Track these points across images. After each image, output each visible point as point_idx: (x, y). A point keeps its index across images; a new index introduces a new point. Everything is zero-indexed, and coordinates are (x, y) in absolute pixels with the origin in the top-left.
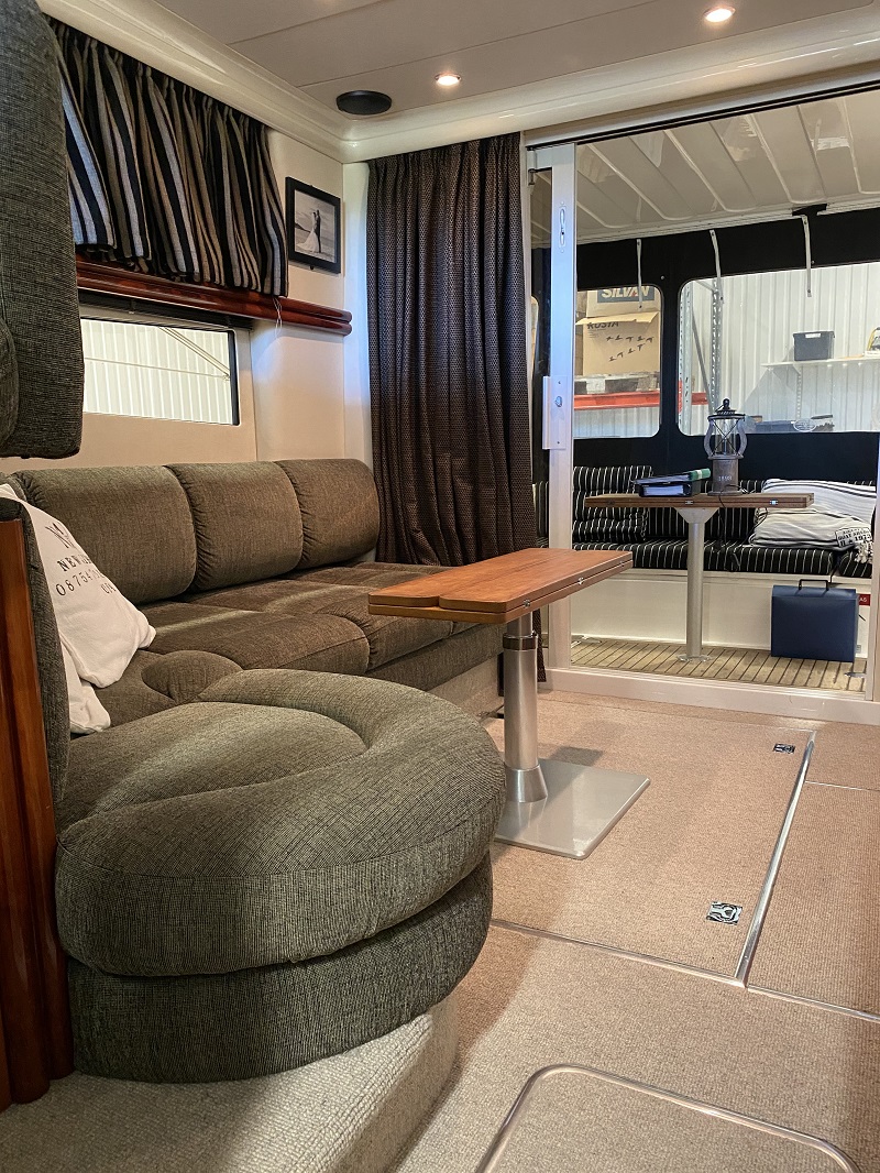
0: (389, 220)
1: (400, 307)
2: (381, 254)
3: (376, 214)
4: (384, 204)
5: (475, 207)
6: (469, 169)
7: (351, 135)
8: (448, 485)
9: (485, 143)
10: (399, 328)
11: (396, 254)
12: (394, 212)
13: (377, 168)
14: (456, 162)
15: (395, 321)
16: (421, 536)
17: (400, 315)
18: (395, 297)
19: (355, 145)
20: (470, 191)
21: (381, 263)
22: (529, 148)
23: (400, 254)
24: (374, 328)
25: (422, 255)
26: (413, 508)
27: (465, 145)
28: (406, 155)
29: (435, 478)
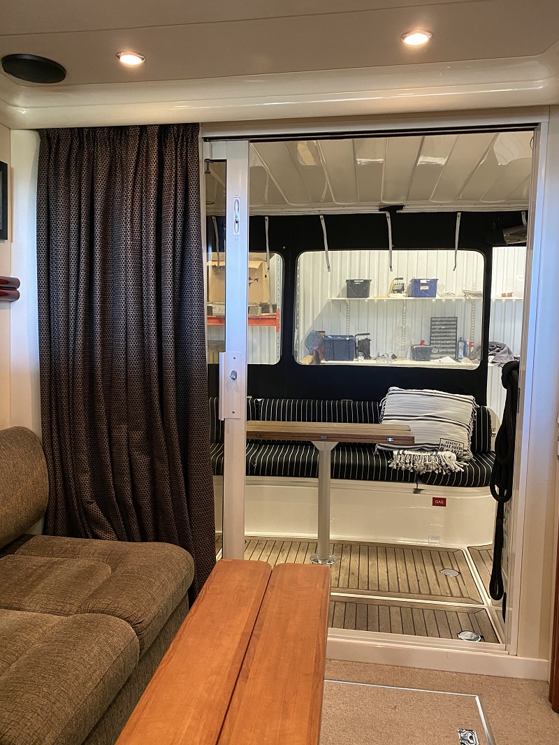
0: (61, 192)
1: (73, 279)
2: (53, 225)
3: (48, 183)
4: (57, 174)
5: (153, 191)
6: (147, 152)
7: (19, 101)
8: (125, 457)
9: (164, 129)
10: (72, 299)
11: (69, 226)
12: (68, 185)
13: (48, 138)
14: (133, 143)
15: (67, 292)
16: (94, 508)
17: (73, 286)
18: (68, 270)
19: (24, 112)
20: (148, 174)
21: (53, 233)
22: (205, 139)
23: (73, 226)
24: (44, 298)
25: (98, 230)
26: (85, 479)
27: (143, 129)
28: (81, 130)
29: (110, 448)
